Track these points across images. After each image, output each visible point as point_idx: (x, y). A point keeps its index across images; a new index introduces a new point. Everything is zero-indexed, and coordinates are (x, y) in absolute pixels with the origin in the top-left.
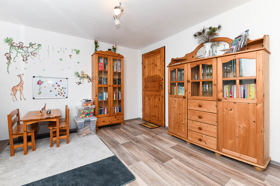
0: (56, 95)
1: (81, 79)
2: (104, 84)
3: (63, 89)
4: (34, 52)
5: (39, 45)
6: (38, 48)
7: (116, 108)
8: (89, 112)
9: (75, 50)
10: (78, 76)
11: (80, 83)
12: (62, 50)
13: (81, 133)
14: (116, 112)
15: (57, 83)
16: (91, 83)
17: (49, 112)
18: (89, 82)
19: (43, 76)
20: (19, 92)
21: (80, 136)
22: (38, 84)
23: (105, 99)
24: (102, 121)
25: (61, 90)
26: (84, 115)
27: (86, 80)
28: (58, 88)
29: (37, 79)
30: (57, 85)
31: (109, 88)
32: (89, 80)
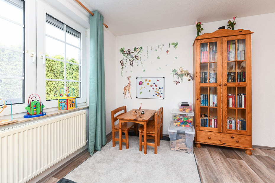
0: (154, 96)
1: (179, 77)
2: (211, 82)
3: (160, 90)
4: (137, 56)
5: (141, 48)
6: (140, 51)
7: (233, 121)
8: (185, 121)
9: (173, 44)
10: (176, 74)
11: (178, 82)
12: (160, 47)
13: (173, 146)
14: (233, 128)
15: (154, 83)
16: (192, 81)
17: (143, 113)
18: (190, 80)
19: (143, 77)
20: (128, 91)
21: (172, 149)
22: (140, 84)
23: (211, 105)
24: (207, 137)
25: (159, 90)
26: (179, 123)
27: (186, 78)
28: (155, 88)
29: (139, 80)
30: (155, 84)
31: (219, 88)
32: (190, 78)
